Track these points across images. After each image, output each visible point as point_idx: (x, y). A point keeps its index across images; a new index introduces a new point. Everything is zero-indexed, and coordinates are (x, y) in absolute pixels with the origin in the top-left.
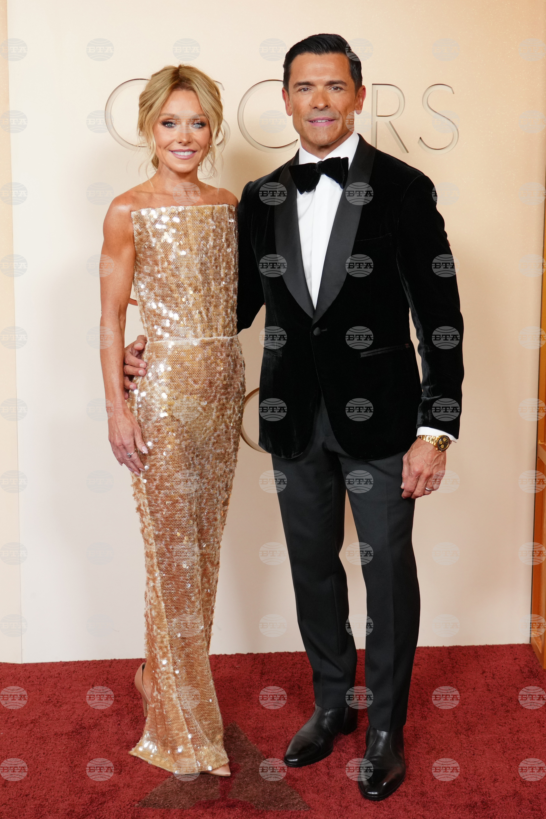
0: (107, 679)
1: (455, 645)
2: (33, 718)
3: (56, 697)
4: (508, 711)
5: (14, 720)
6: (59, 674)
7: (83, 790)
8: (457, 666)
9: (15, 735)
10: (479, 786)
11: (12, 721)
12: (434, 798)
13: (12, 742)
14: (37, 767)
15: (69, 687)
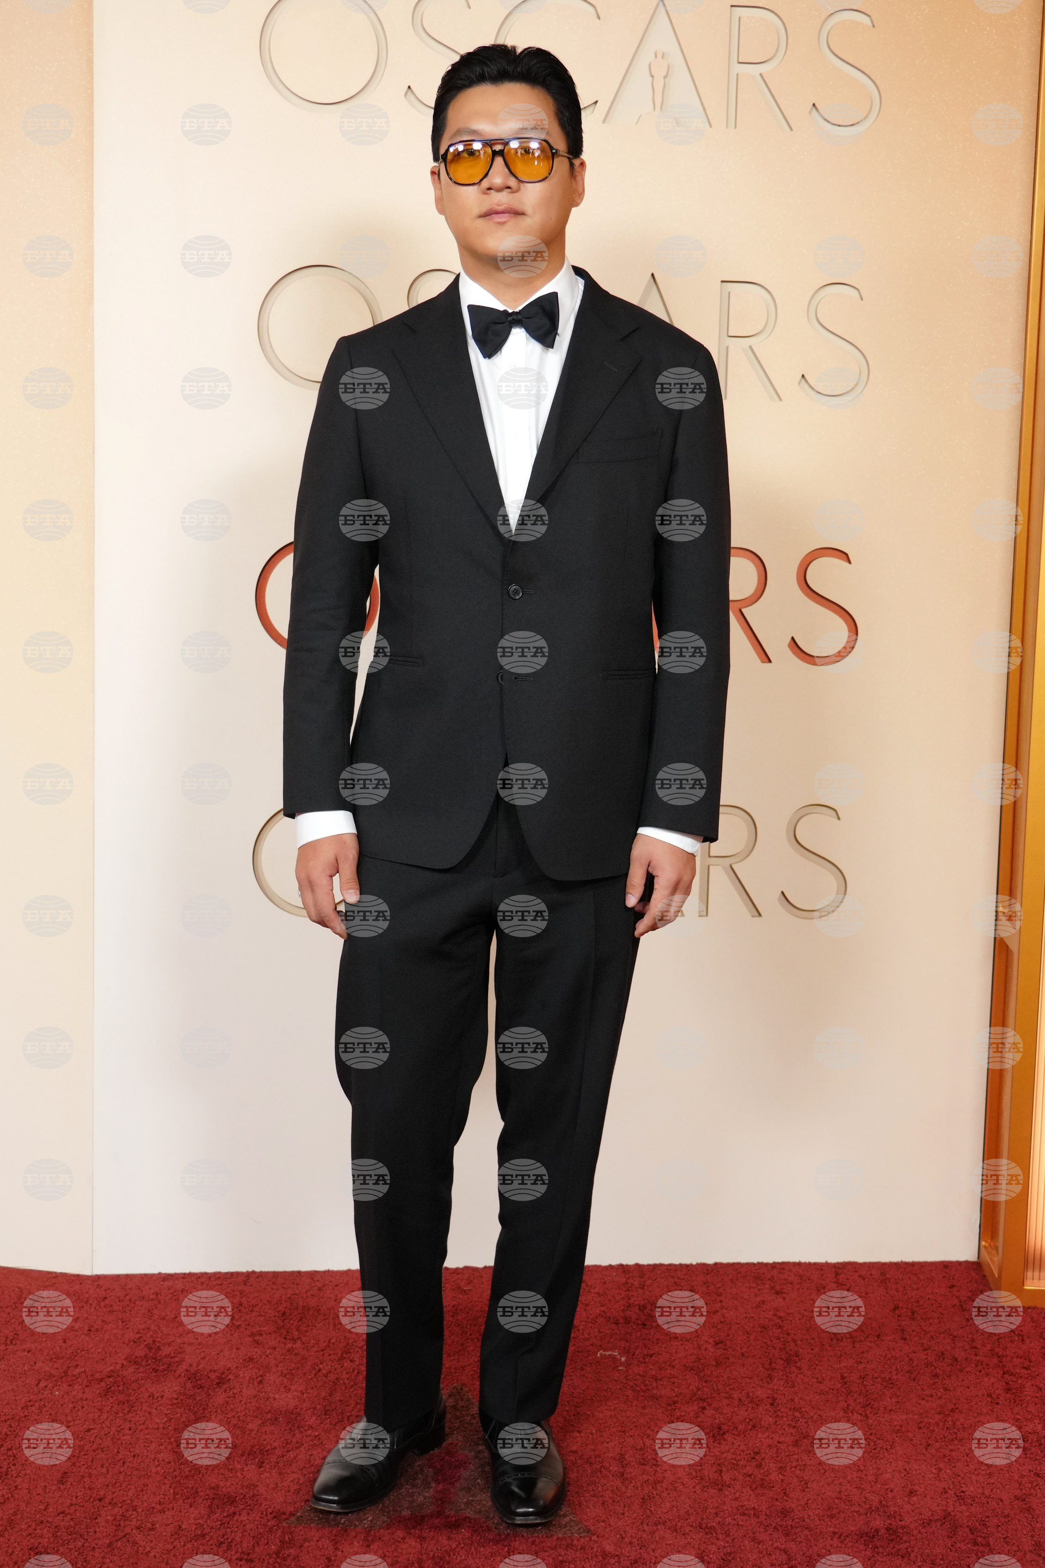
0: (241, 1304)
1: (847, 1260)
2: (112, 1368)
3: (151, 1333)
4: (936, 1376)
5: (78, 1370)
6: (157, 1294)
7: (197, 1492)
9: (80, 1395)
10: (883, 1503)
11: (74, 1373)
12: (804, 1521)
13: (74, 1408)
14: (118, 1452)
15: (173, 1316)
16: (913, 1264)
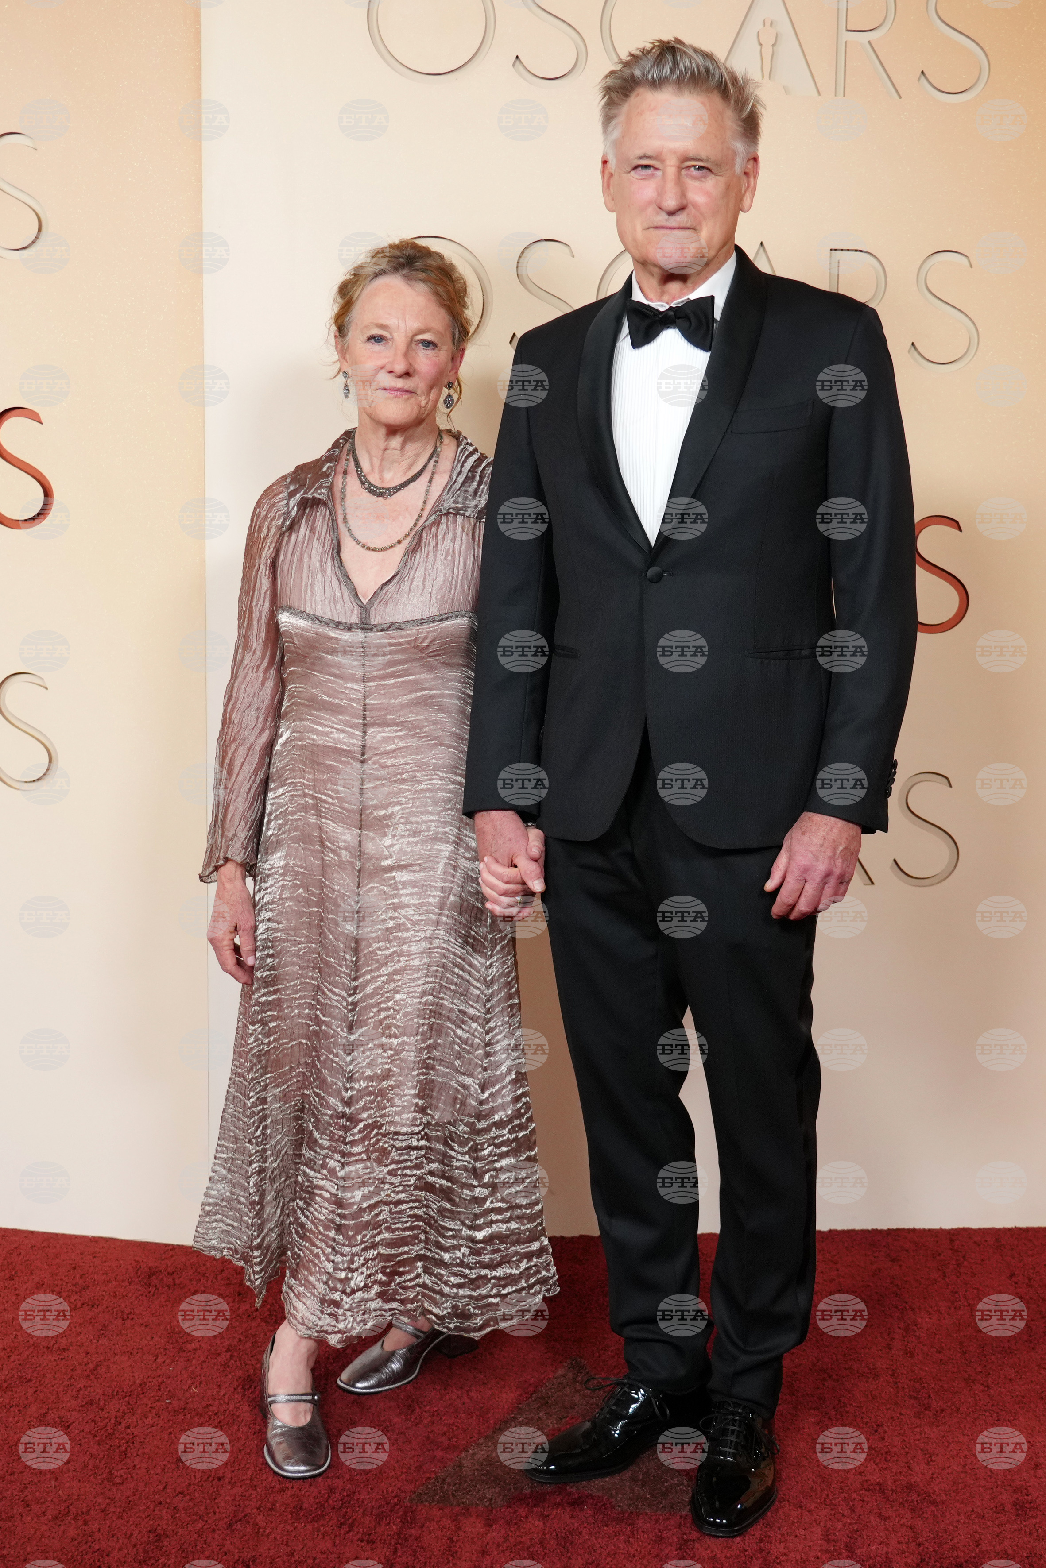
1: (961, 1226)
8: (965, 1263)
12: (930, 1496)
16: (1027, 1230)
